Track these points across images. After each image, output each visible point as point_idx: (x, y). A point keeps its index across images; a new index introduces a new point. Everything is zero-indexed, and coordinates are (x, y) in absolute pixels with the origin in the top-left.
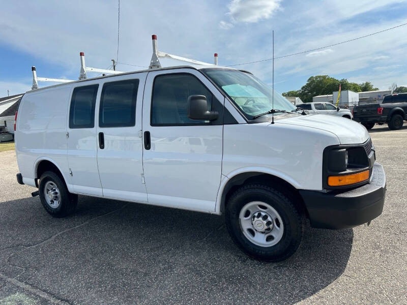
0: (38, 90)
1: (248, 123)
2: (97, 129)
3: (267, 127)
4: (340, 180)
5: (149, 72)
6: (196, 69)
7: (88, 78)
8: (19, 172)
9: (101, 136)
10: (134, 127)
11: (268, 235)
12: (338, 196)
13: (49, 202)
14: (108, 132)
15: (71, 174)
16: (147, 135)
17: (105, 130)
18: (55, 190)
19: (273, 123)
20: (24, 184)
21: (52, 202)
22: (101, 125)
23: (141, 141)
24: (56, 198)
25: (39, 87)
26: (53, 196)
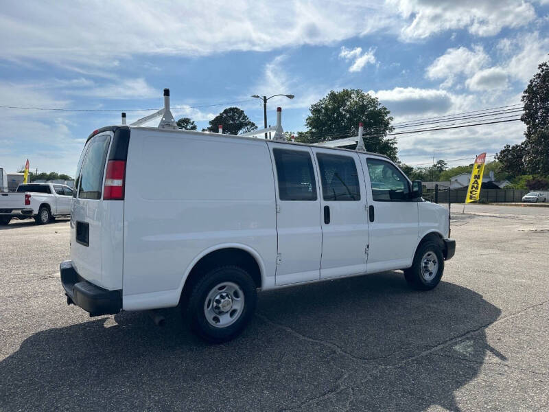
2: (321, 203)
9: (327, 209)
10: (360, 202)
14: (334, 205)
16: (372, 208)
17: (330, 203)
22: (326, 198)
23: (366, 214)
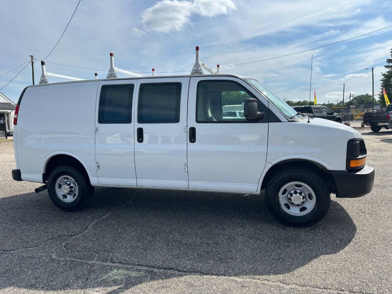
0: (49, 84)
1: (289, 121)
3: (303, 125)
4: (357, 163)
5: (191, 77)
6: (239, 78)
7: (119, 77)
8: (15, 168)
11: (301, 207)
12: (357, 173)
13: (61, 198)
15: (98, 167)
18: (70, 184)
19: (309, 122)
20: (22, 180)
21: (65, 196)
24: (71, 192)
25: (49, 82)
26: (69, 190)
